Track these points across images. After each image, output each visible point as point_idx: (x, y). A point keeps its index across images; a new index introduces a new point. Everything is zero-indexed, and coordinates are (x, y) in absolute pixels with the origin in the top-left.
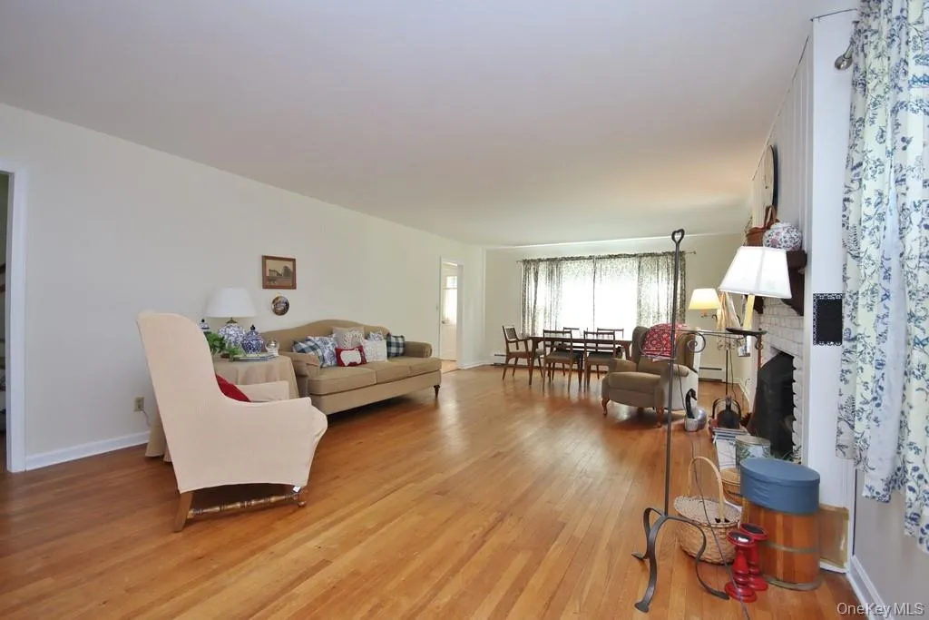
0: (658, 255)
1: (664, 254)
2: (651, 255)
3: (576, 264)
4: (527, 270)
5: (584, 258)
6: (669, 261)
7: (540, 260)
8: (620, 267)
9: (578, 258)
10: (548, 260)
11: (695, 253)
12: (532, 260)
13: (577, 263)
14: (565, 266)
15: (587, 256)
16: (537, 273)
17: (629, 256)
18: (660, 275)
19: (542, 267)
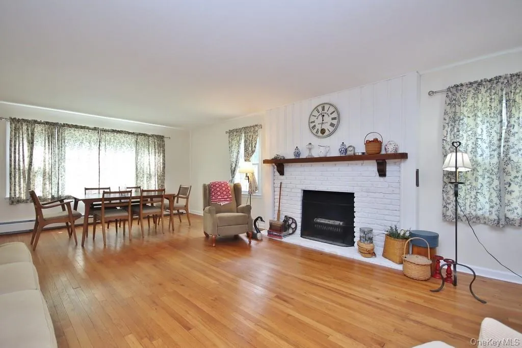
0: (149, 136)
1: (153, 136)
2: (144, 135)
3: (80, 133)
4: (16, 130)
5: (88, 128)
6: (156, 141)
7: (35, 122)
8: (122, 141)
9: (82, 128)
10: (47, 123)
11: (170, 138)
12: (24, 120)
13: (82, 131)
14: (68, 133)
15: (92, 126)
16: (33, 134)
17: (129, 133)
18: (150, 149)
19: (38, 129)
